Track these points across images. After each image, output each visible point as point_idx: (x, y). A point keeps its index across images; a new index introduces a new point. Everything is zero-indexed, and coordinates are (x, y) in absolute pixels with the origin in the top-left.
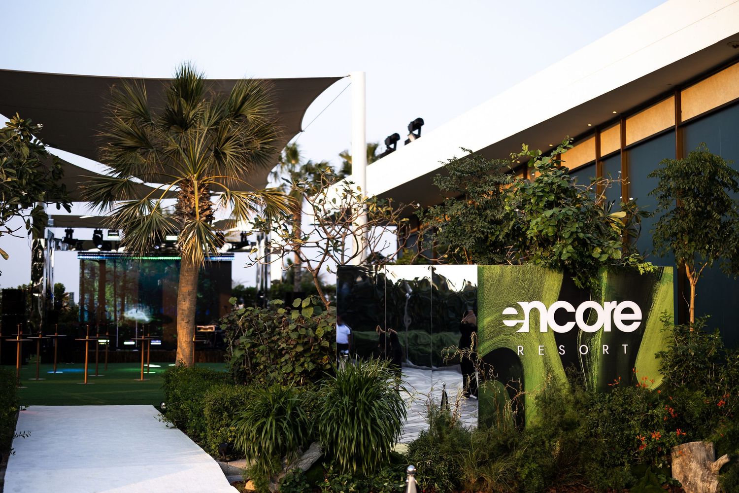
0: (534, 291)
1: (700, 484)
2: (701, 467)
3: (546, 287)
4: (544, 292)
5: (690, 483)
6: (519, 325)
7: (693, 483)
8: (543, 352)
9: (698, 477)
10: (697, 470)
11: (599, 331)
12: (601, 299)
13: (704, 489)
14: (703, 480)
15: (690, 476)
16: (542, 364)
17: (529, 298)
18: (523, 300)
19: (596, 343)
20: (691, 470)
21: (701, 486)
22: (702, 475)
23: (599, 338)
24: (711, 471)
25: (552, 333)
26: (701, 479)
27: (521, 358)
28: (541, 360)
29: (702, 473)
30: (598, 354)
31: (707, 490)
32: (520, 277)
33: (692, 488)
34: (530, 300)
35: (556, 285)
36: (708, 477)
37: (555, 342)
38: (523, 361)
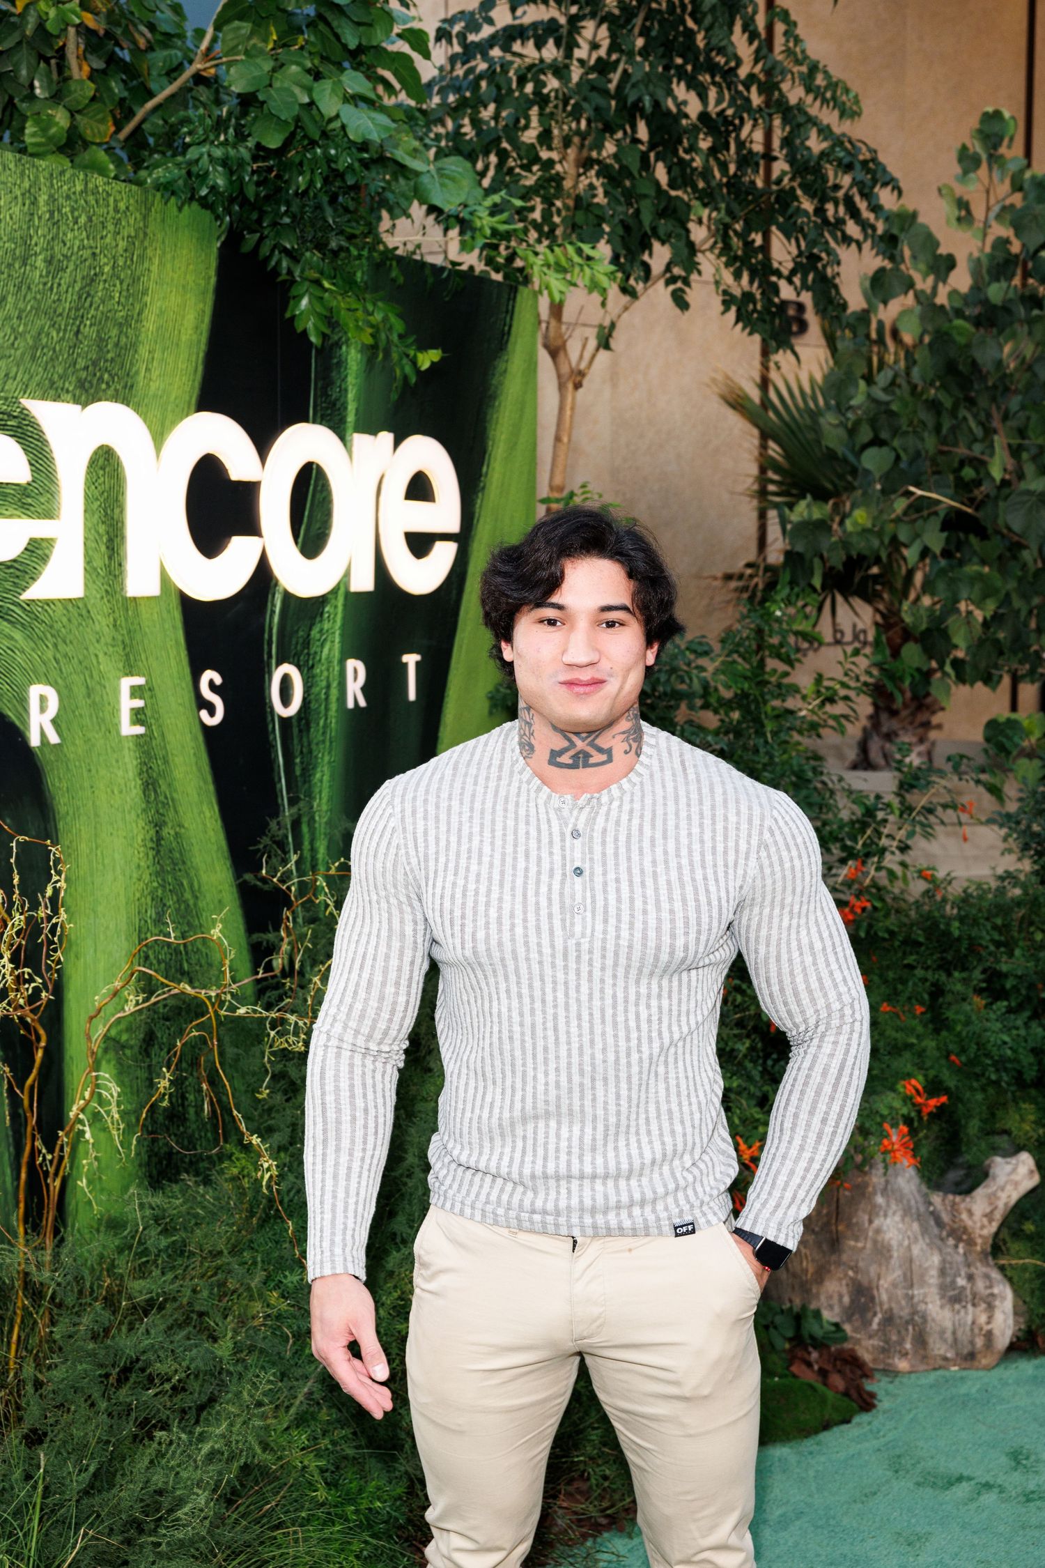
0: (101, 342)
1: (939, 1314)
2: (925, 1231)
3: (150, 324)
4: (143, 351)
5: (889, 1319)
6: (38, 551)
7: (905, 1313)
8: (138, 716)
9: (923, 1283)
10: (916, 1251)
11: (334, 591)
12: (343, 420)
13: (963, 1336)
14: (955, 1298)
15: (887, 1284)
16: (135, 792)
17: (81, 384)
18: (53, 392)
19: (326, 651)
20: (882, 1252)
21: (948, 1324)
22: (942, 1272)
23: (333, 625)
24: (971, 1243)
25: (175, 603)
26: (943, 1288)
27: (46, 759)
28: (128, 768)
29: (936, 1259)
30: (334, 706)
31: (980, 1342)
32: (39, 240)
33: (901, 1341)
34: (86, 393)
35: (190, 318)
36: (970, 1278)
37: (184, 654)
38: (57, 782)
